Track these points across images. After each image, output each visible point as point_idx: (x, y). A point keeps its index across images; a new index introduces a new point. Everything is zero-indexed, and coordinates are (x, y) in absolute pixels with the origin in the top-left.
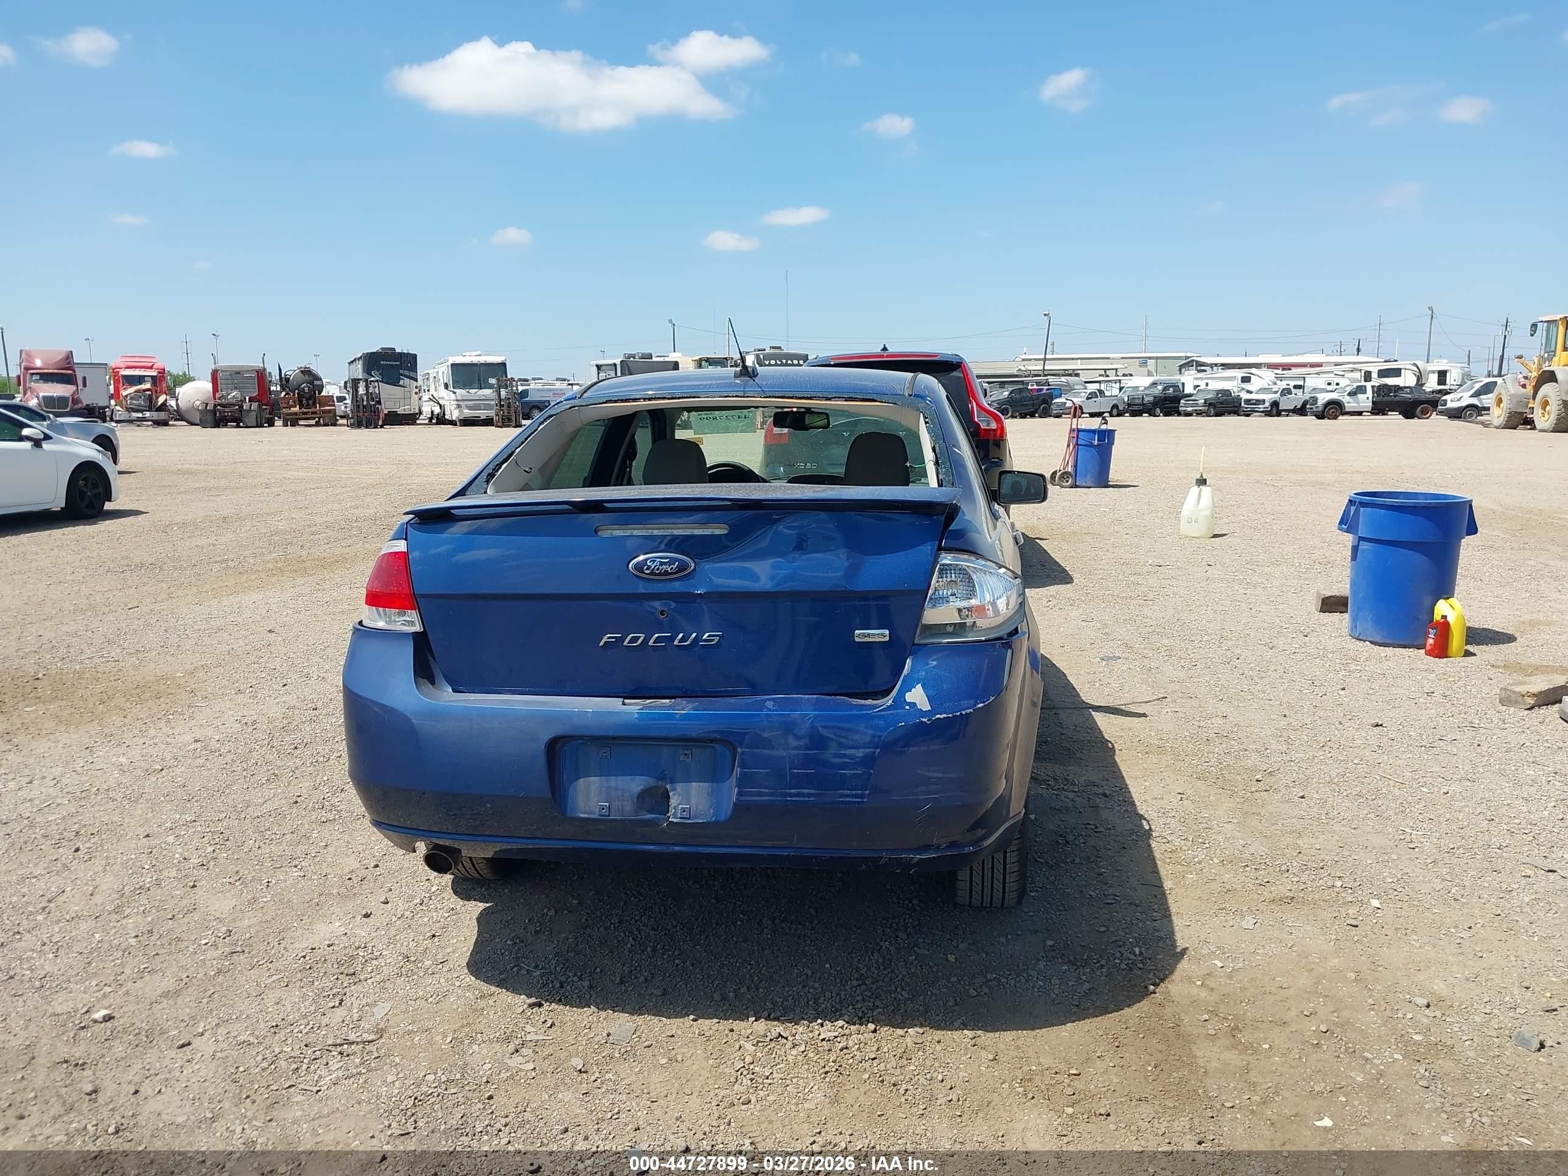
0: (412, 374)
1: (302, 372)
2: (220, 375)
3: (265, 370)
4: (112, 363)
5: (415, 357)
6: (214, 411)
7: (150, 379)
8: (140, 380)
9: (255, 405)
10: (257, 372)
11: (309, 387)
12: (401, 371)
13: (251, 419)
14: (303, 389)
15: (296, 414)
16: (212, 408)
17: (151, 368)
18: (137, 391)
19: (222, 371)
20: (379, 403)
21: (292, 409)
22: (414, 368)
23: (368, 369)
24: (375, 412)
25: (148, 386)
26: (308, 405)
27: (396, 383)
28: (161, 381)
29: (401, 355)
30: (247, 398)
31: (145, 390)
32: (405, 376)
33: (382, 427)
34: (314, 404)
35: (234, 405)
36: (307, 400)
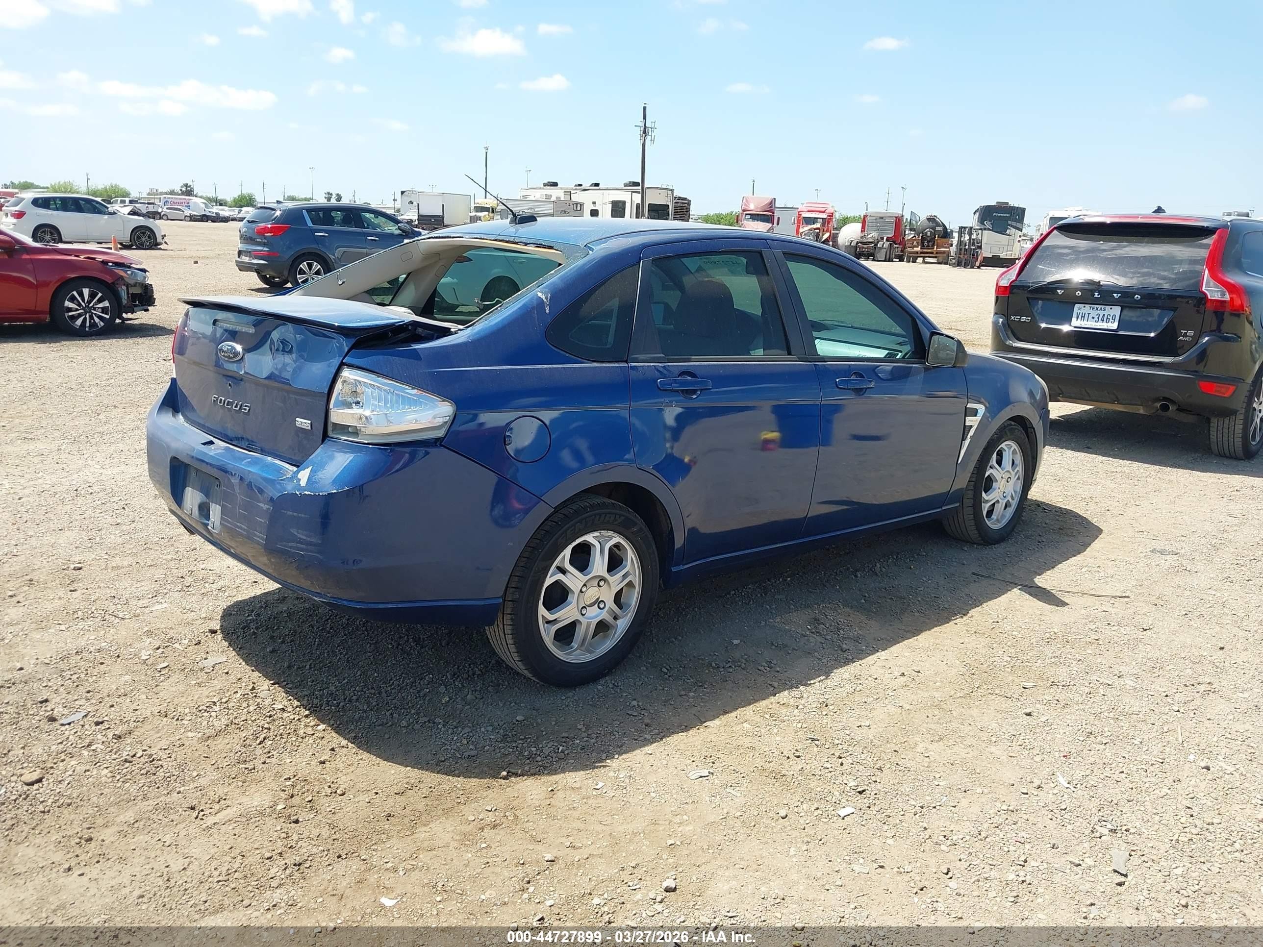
0: (1019, 225)
1: (928, 219)
2: (868, 218)
3: (903, 216)
4: (801, 208)
5: (1023, 210)
6: (856, 247)
7: (821, 220)
8: (814, 220)
9: (887, 244)
10: (896, 217)
11: (931, 232)
12: (1010, 222)
13: (881, 255)
14: (926, 233)
15: (917, 253)
16: (855, 245)
17: (824, 212)
18: (811, 230)
19: (871, 216)
20: (980, 247)
21: (915, 249)
22: (1021, 219)
23: (982, 219)
24: (974, 255)
25: (818, 225)
26: (928, 246)
27: (1003, 232)
28: (829, 223)
29: (1013, 208)
30: (885, 238)
31: (815, 229)
32: (1012, 226)
33: (979, 267)
34: (933, 245)
35: (872, 243)
36: (928, 242)
